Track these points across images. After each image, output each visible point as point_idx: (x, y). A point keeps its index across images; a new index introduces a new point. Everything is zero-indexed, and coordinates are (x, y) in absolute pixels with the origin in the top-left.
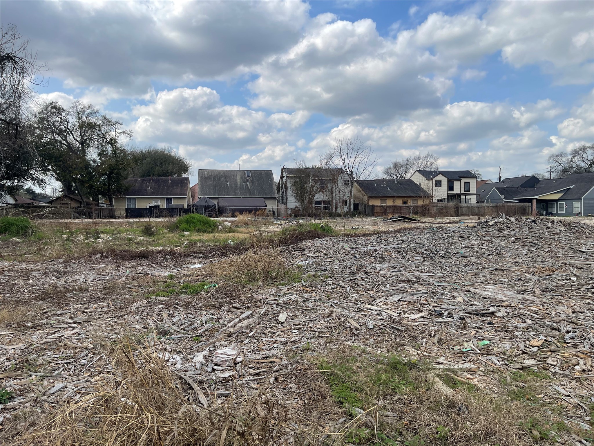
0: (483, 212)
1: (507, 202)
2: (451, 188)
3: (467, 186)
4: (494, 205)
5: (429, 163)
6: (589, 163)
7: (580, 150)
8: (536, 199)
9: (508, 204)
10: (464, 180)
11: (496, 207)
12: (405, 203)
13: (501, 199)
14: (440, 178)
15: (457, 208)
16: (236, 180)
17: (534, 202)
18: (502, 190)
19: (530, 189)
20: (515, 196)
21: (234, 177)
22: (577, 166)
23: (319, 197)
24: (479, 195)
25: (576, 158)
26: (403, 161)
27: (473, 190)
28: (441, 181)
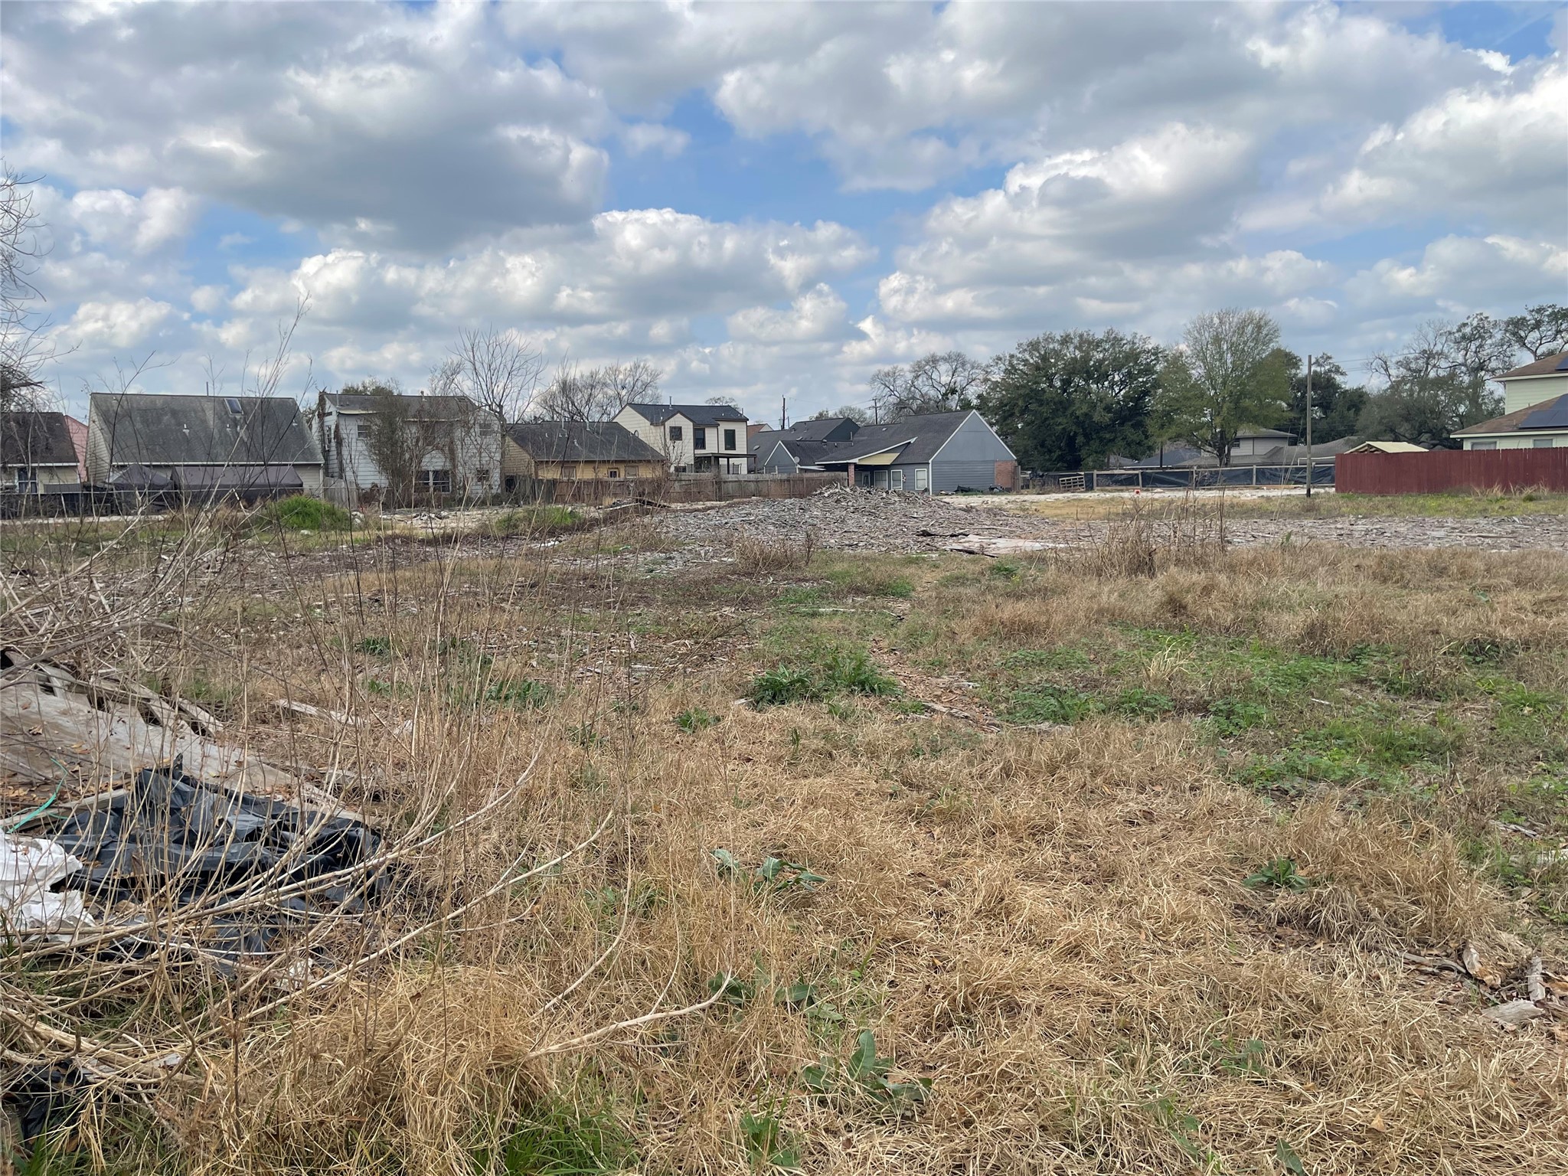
0: (765, 490)
1: (806, 471)
2: (700, 442)
3: (730, 438)
4: (785, 476)
5: (639, 384)
6: (943, 390)
7: (927, 363)
8: (857, 466)
9: (808, 475)
10: (724, 426)
11: (788, 481)
12: (613, 474)
13: (794, 465)
14: (679, 420)
15: (719, 483)
16: (204, 421)
17: (852, 469)
18: (794, 448)
19: (842, 444)
20: (818, 459)
21: (196, 413)
22: (922, 396)
23: (434, 462)
24: (754, 456)
25: (920, 379)
26: (582, 376)
27: (741, 447)
28: (680, 428)
